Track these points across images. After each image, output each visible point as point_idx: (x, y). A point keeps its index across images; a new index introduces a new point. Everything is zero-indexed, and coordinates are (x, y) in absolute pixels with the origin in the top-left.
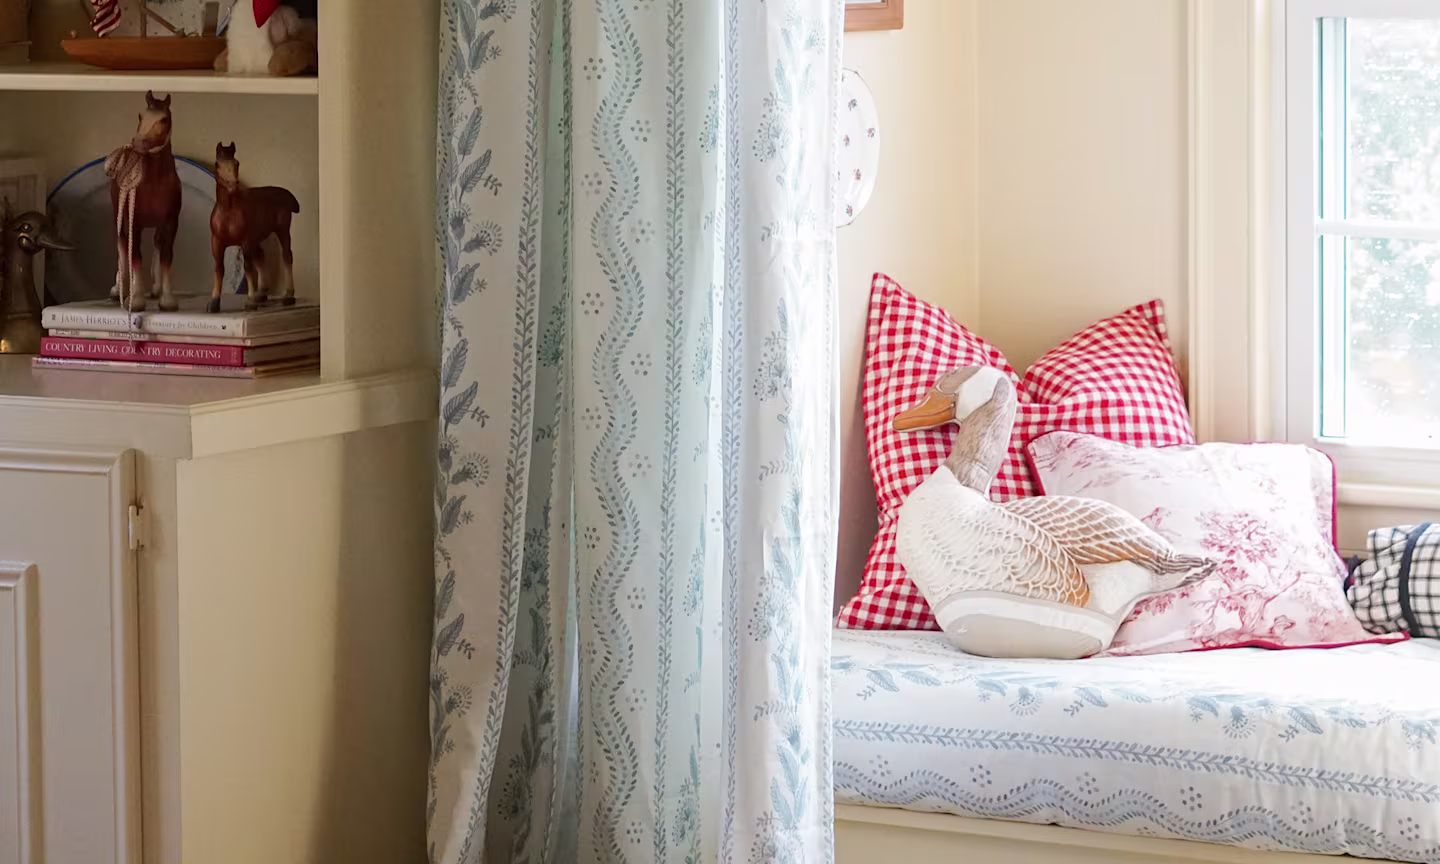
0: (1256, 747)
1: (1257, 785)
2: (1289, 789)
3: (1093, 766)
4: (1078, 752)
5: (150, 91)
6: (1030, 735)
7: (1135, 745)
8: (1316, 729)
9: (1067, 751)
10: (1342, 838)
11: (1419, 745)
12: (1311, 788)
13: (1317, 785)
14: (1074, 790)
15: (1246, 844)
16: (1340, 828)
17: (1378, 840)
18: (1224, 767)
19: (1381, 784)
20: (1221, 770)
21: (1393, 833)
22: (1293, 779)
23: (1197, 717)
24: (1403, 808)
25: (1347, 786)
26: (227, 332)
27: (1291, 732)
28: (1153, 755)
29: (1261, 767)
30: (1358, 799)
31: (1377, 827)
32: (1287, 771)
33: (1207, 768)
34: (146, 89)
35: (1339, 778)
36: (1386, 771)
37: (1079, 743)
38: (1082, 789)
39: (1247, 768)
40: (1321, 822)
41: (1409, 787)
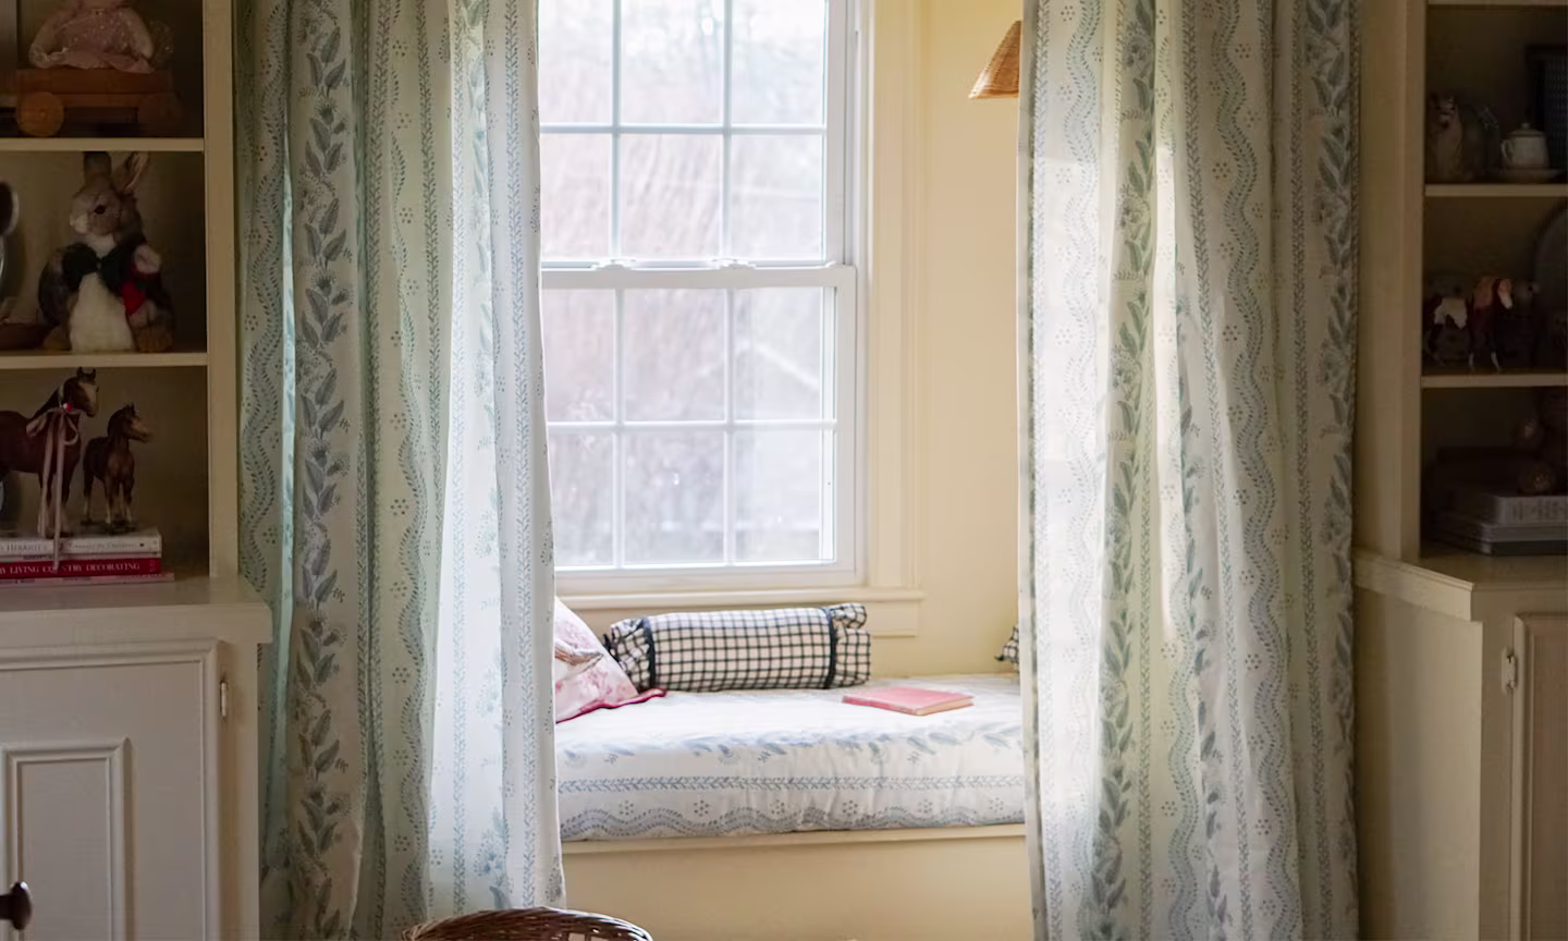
0: (743, 769)
1: (747, 794)
2: (770, 794)
3: (632, 796)
4: (621, 788)
5: (80, 368)
6: (585, 781)
7: (662, 778)
8: (781, 752)
9: (612, 788)
10: (799, 821)
11: (852, 754)
12: (785, 790)
13: (788, 788)
14: (615, 814)
15: (733, 833)
16: (801, 815)
17: (826, 818)
18: (725, 784)
19: (833, 781)
20: (723, 787)
21: (838, 813)
22: (772, 786)
23: (697, 754)
24: (846, 795)
25: (810, 786)
26: (145, 549)
27: (764, 757)
28: (676, 783)
29: (750, 781)
30: (817, 793)
31: (827, 810)
32: (768, 782)
33: (714, 787)
34: (77, 365)
35: (804, 781)
36: (835, 773)
37: (621, 782)
38: (622, 813)
39: (740, 783)
40: (790, 810)
41: (851, 781)
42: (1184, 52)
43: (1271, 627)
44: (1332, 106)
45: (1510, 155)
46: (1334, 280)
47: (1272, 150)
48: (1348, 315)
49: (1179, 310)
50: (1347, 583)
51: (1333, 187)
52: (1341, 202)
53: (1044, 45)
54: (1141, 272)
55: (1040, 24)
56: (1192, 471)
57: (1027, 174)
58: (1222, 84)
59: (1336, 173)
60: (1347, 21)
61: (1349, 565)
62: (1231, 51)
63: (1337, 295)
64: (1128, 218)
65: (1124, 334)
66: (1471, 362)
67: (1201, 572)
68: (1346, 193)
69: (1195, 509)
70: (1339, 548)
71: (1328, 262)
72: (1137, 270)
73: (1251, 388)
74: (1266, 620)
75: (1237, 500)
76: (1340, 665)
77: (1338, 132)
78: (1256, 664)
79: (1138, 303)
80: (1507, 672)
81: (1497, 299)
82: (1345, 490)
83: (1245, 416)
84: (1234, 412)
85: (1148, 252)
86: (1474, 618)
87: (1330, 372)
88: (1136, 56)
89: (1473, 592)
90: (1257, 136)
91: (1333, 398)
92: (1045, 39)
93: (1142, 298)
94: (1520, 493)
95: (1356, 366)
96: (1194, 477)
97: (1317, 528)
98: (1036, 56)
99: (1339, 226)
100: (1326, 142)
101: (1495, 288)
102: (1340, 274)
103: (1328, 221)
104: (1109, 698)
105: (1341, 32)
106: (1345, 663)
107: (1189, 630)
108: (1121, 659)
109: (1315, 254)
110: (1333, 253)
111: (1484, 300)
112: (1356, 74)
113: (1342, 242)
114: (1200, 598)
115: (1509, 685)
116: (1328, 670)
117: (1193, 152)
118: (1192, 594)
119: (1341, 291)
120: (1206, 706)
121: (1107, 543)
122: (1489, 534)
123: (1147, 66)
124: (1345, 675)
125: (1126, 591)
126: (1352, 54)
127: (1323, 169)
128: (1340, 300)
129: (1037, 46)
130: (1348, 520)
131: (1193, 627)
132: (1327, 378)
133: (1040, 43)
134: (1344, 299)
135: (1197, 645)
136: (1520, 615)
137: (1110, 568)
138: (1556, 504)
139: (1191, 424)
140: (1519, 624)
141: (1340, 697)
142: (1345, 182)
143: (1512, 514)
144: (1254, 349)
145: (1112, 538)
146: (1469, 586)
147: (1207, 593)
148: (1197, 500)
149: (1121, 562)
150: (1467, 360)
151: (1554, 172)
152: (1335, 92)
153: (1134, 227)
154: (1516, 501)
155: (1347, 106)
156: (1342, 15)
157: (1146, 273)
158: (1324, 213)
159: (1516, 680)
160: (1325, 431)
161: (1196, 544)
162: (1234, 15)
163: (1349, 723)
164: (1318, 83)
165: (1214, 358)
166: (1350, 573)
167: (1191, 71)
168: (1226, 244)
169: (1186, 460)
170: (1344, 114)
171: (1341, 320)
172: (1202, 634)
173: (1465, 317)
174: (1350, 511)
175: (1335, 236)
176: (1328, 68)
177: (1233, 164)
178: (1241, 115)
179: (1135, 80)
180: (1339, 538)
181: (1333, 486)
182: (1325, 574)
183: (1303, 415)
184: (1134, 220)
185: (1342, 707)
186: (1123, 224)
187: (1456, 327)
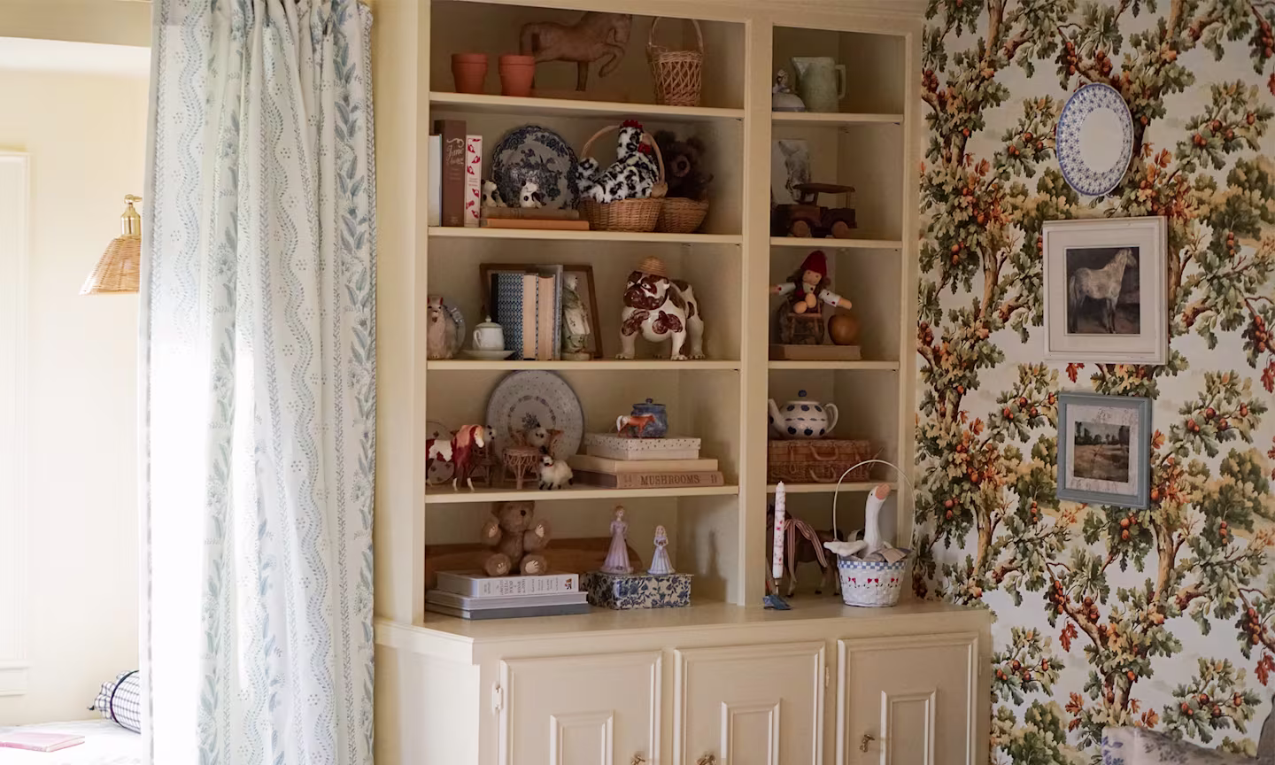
42: (262, 265)
43: (326, 675)
44: (359, 305)
45: (479, 340)
46: (361, 428)
47: (322, 336)
48: (370, 452)
49: (257, 450)
50: (371, 642)
51: (360, 362)
52: (366, 372)
53: (158, 258)
54: (228, 422)
55: (155, 242)
56: (267, 565)
57: (145, 352)
58: (287, 288)
59: (362, 353)
60: (368, 245)
61: (372, 629)
62: (293, 265)
63: (363, 438)
64: (219, 384)
65: (216, 467)
66: (455, 484)
67: (274, 637)
68: (369, 365)
69: (269, 592)
70: (365, 618)
71: (358, 415)
72: (226, 421)
73: (311, 504)
74: (322, 669)
75: (302, 585)
76: (366, 700)
77: (363, 323)
78: (316, 701)
79: (226, 445)
80: (496, 698)
81: (473, 440)
82: (369, 577)
83: (307, 525)
84: (299, 522)
85: (232, 408)
86: (474, 662)
87: (360, 493)
88: (225, 268)
89: (473, 644)
90: (312, 326)
91: (362, 512)
92: (159, 254)
93: (229, 441)
94: (487, 575)
95: (375, 489)
96: (269, 569)
97: (352, 604)
98: (152, 266)
99: (364, 390)
100: (355, 330)
101: (472, 431)
102: (365, 423)
103: (357, 386)
104: (203, 731)
105: (364, 253)
106: (369, 699)
107: (265, 678)
108: (212, 701)
109: (350, 410)
110: (360, 407)
111: (463, 441)
112: (374, 282)
113: (367, 401)
114: (273, 656)
115: (497, 708)
116: (360, 704)
117: (269, 337)
118: (267, 654)
119: (366, 435)
120: (278, 734)
121: (203, 619)
122: (468, 605)
123: (232, 275)
124: (369, 707)
125: (216, 653)
126: (371, 269)
127: (354, 350)
128: (365, 441)
129: (152, 258)
130: (372, 597)
131: (268, 678)
132: (358, 497)
133: (155, 257)
134: (367, 441)
135: (271, 691)
136: (504, 659)
137: (206, 636)
138: (511, 583)
139: (267, 531)
140: (504, 665)
141: (366, 723)
142: (368, 358)
143: (484, 590)
144: (313, 477)
145: (207, 615)
146: (471, 640)
147: (278, 652)
148: (271, 586)
149: (213, 632)
150: (452, 482)
151: (509, 353)
152: (361, 295)
153: (224, 389)
154: (486, 581)
155: (368, 304)
156: (365, 241)
157: (231, 423)
158: (355, 381)
159: (502, 704)
160: (357, 535)
161: (270, 617)
162: (294, 240)
163: (371, 741)
164: (348, 288)
165: (284, 484)
166: (372, 634)
167: (267, 279)
168: (293, 402)
169: (262, 557)
170: (367, 310)
171: (367, 457)
172: (275, 682)
173: (451, 453)
174: (372, 591)
175: (362, 397)
176: (356, 278)
177: (297, 346)
178: (300, 311)
179: (224, 285)
180: (365, 610)
181: (362, 574)
182: (357, 637)
183: (342, 523)
184: (224, 385)
185: (367, 731)
186: (216, 387)
187: (444, 460)
